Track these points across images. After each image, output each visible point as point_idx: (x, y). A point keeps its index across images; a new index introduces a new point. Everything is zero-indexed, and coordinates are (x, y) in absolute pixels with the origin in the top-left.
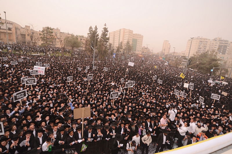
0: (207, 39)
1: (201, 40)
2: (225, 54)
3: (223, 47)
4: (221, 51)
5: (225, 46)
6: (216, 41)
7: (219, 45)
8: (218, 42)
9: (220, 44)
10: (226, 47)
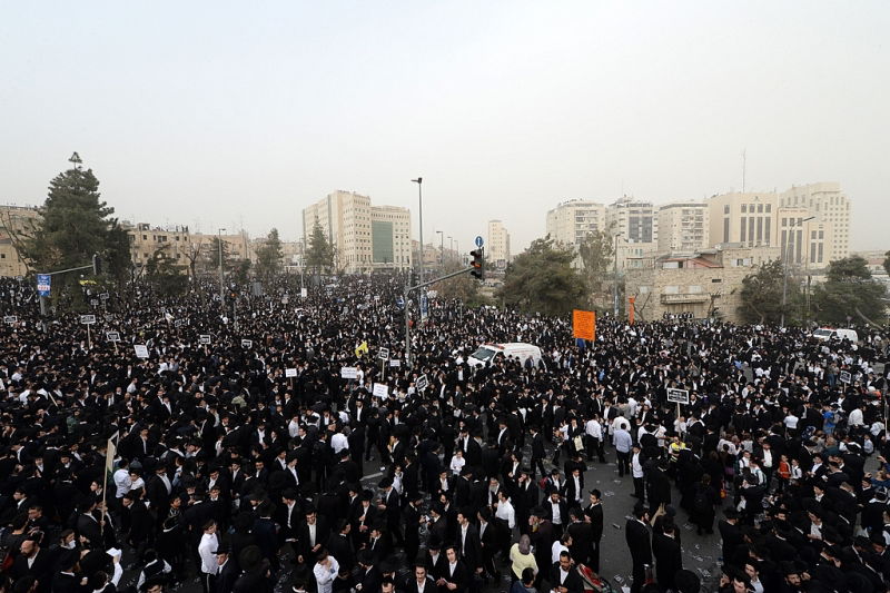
0: (595, 205)
1: (579, 208)
2: (650, 241)
3: (641, 223)
4: (640, 235)
5: (646, 218)
6: (619, 207)
7: (630, 218)
8: (626, 210)
9: (632, 215)
10: (648, 221)
